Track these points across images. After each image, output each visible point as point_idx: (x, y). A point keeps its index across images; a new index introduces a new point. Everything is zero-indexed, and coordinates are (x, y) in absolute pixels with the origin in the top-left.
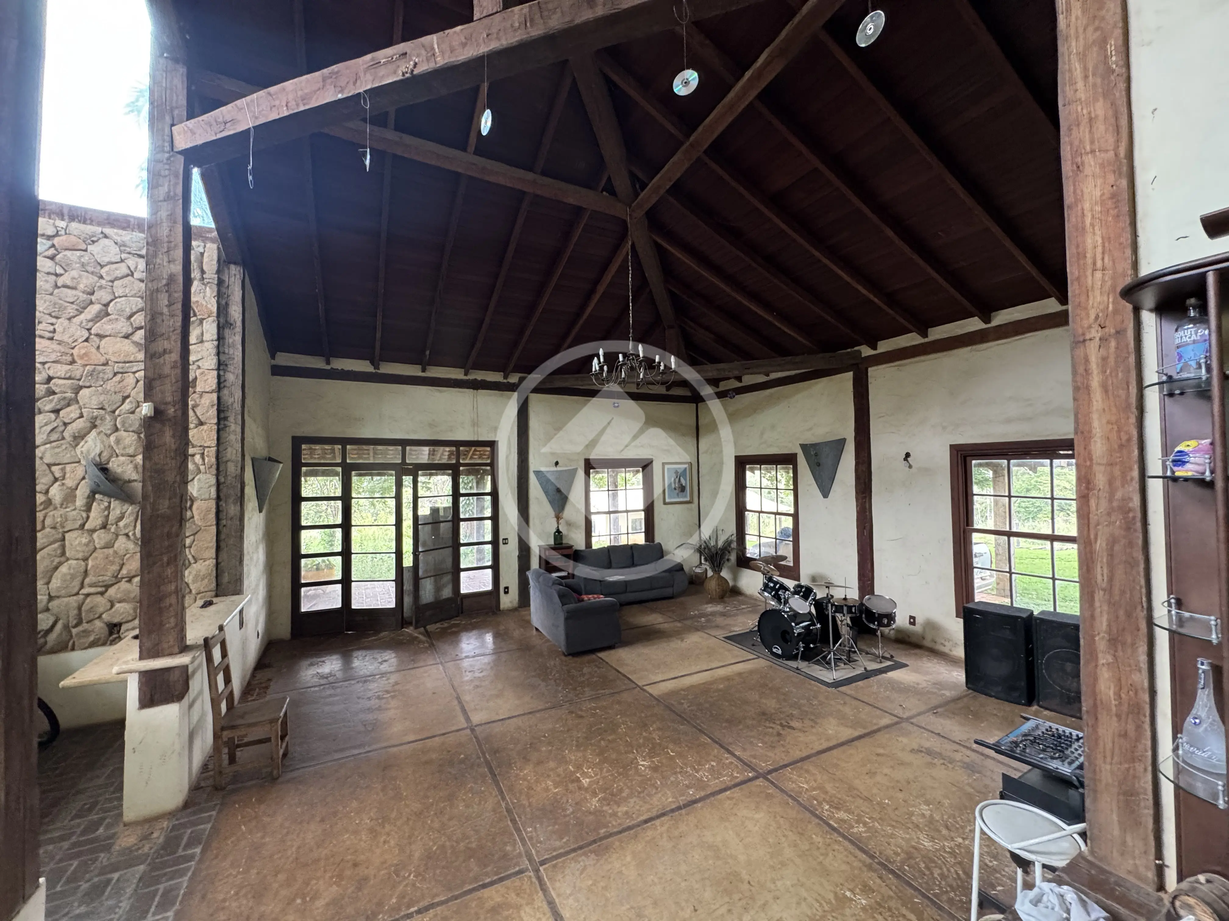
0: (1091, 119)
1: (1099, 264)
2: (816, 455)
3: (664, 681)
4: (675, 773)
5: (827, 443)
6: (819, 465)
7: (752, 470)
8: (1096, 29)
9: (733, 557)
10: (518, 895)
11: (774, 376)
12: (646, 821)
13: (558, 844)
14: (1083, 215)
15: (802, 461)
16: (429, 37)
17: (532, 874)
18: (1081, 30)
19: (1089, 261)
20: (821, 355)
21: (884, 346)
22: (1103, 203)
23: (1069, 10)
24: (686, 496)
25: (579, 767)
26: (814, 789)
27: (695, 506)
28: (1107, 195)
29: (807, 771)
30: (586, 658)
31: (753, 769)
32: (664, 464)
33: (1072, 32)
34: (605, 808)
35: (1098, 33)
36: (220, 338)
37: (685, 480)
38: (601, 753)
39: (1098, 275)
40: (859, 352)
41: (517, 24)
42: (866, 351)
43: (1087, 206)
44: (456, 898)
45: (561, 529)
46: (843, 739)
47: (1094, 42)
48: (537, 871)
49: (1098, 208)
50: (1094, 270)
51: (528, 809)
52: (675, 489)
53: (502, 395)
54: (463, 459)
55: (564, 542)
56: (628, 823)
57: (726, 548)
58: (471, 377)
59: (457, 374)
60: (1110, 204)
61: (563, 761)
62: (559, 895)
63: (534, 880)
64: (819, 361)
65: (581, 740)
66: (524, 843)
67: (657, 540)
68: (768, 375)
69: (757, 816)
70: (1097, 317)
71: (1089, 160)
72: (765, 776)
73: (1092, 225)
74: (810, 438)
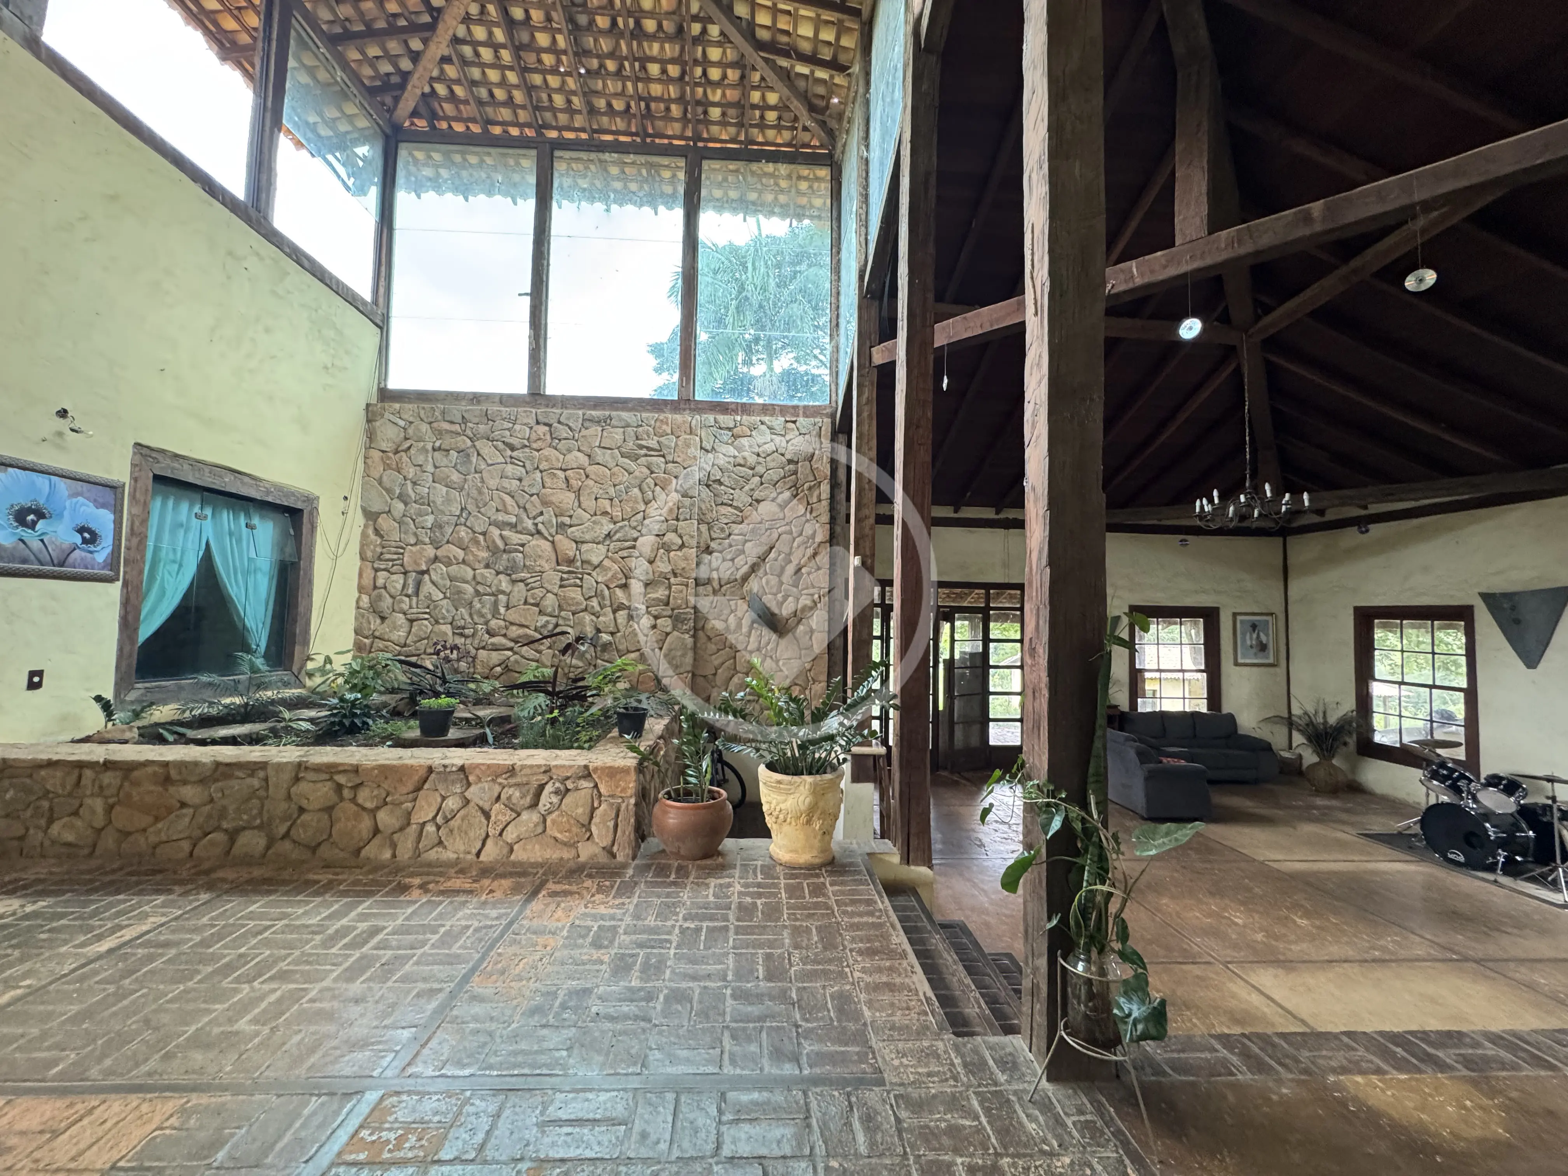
2: (1513, 608)
3: (1288, 861)
4: (1348, 936)
5: (1534, 593)
6: (1517, 622)
7: (1384, 627)
9: (1352, 741)
15: (1484, 619)
16: (1128, 263)
24: (1267, 658)
25: (1223, 909)
26: (1558, 986)
27: (1281, 671)
29: (1543, 971)
31: (1457, 953)
32: (1235, 615)
36: (832, 497)
37: (1267, 635)
38: (1243, 904)
41: (1223, 245)
52: (1251, 647)
54: (993, 603)
57: (1342, 727)
58: (1002, 516)
59: (988, 513)
61: (1201, 901)
66: (1199, 947)
67: (1226, 709)
69: (1477, 988)
72: (1477, 961)
74: (1499, 585)
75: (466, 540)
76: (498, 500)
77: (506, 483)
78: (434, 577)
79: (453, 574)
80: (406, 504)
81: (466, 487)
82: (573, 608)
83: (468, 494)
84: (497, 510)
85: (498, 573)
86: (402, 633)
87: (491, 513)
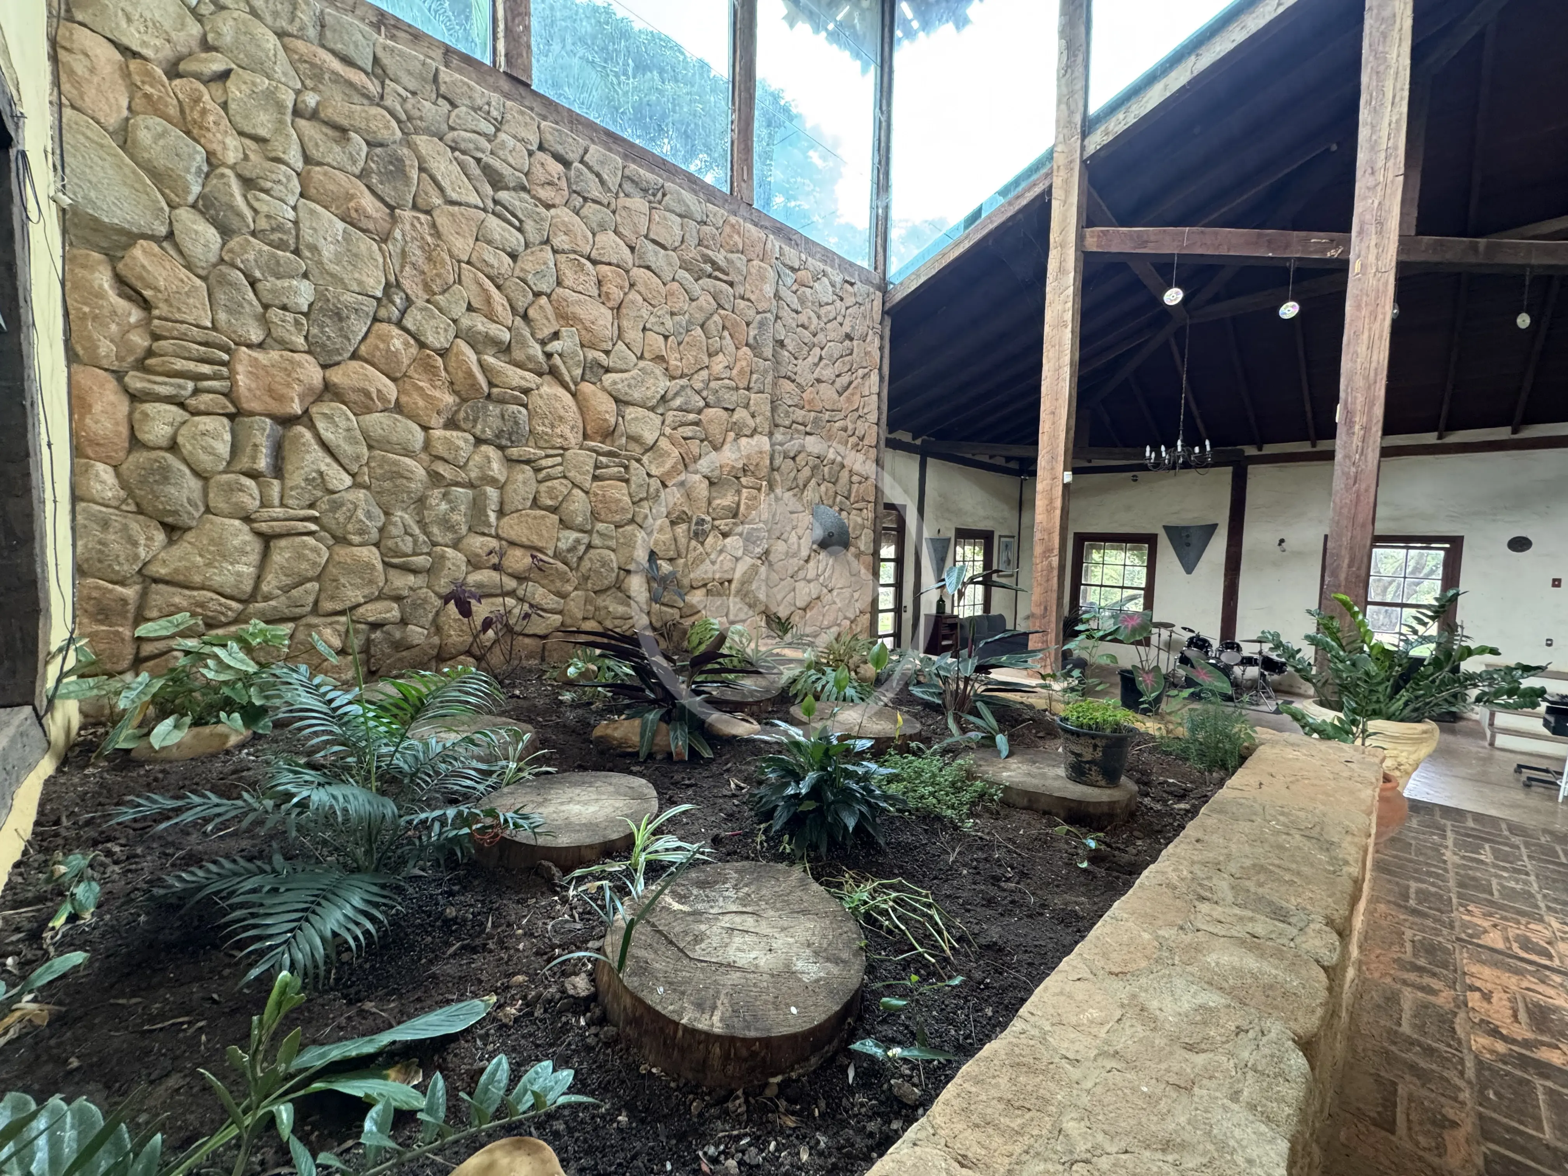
2: (1182, 536)
5: (1193, 527)
6: (1188, 545)
21: (1269, 449)
32: (1000, 536)
37: (1011, 553)
40: (1243, 451)
52: (1005, 562)
53: (910, 456)
74: (1174, 521)
75: (406, 361)
76: (474, 287)
77: (489, 255)
78: (328, 435)
79: (377, 432)
80: (225, 232)
81: (398, 234)
82: (617, 518)
83: (404, 254)
84: (470, 308)
85: (479, 441)
86: (246, 569)
87: (458, 310)
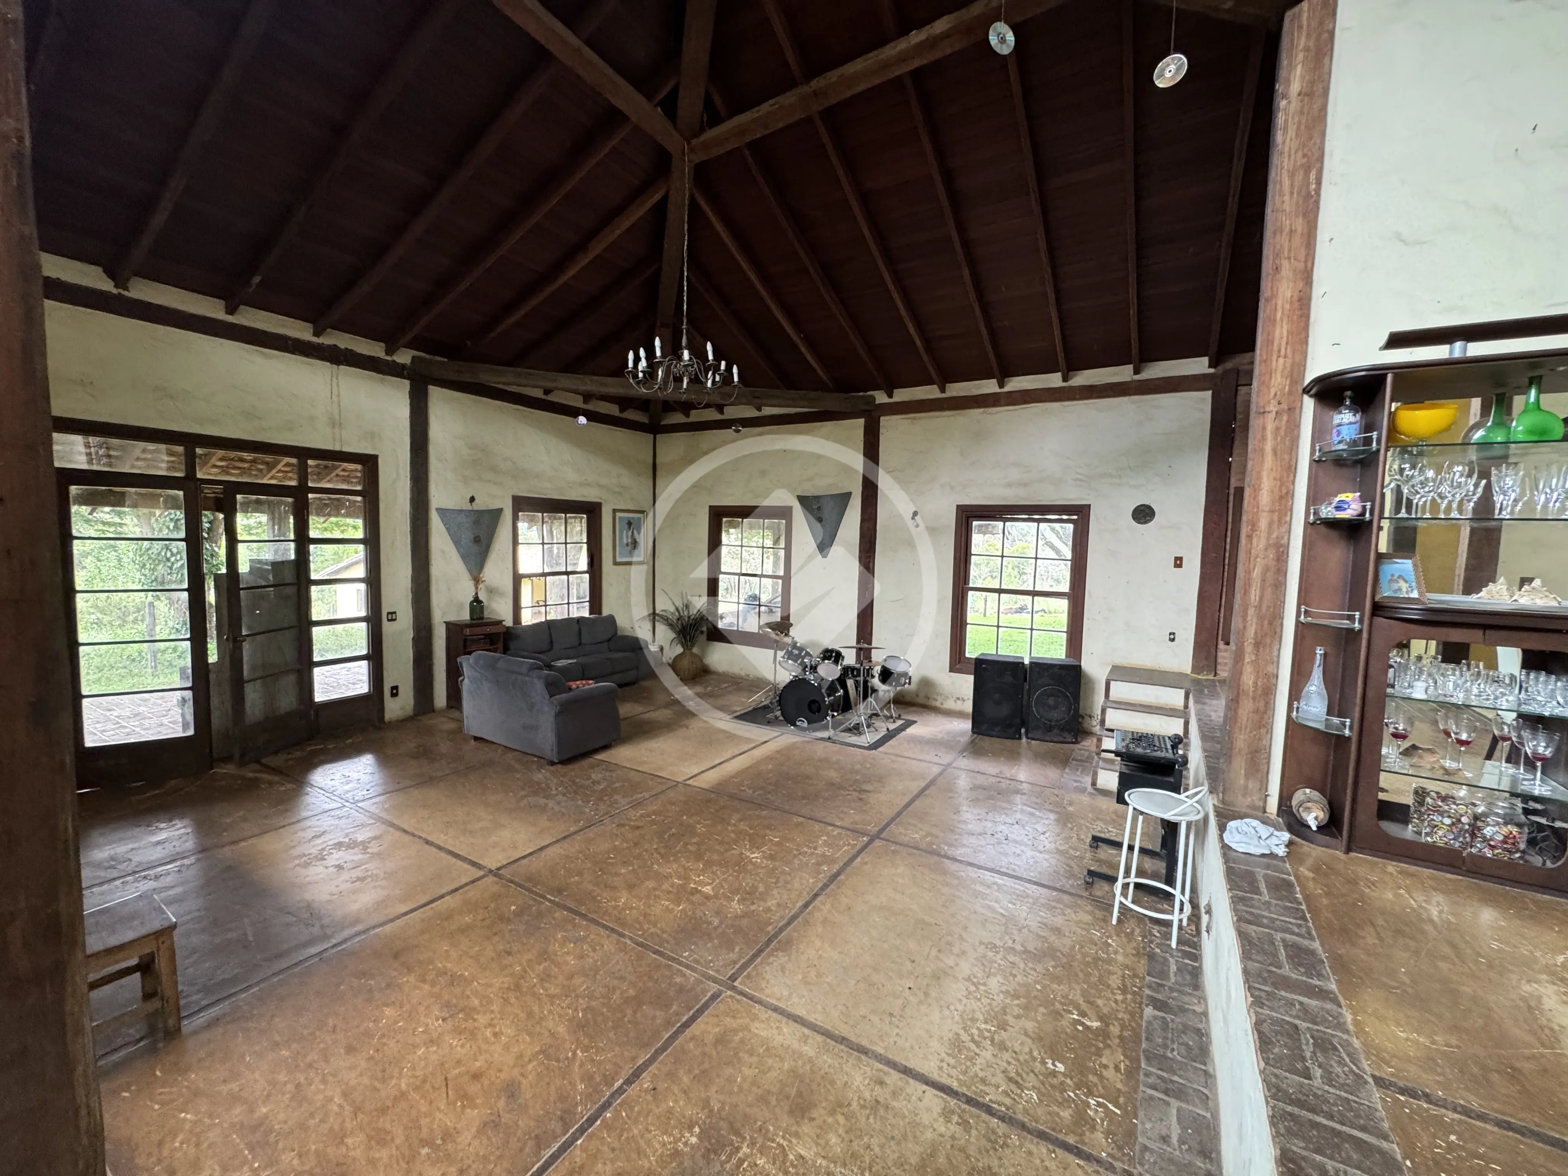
0: (1291, 231)
1: (1283, 352)
2: (819, 508)
3: (703, 772)
4: (795, 856)
5: (828, 496)
6: (821, 520)
7: (729, 524)
8: (1304, 156)
9: (705, 629)
10: (734, 1017)
11: (768, 411)
12: (806, 905)
13: (733, 956)
14: (1276, 310)
17: (729, 993)
18: (1293, 152)
19: (1276, 348)
20: (836, 395)
21: (902, 395)
22: (1291, 303)
23: (1285, 129)
25: (687, 878)
26: (926, 837)
28: (1296, 298)
29: (909, 824)
30: (586, 763)
31: (864, 834)
32: (615, 511)
33: (1286, 149)
34: (753, 908)
35: (1305, 160)
38: (699, 857)
39: (1281, 360)
40: (873, 398)
42: (881, 397)
43: (1280, 302)
44: (663, 1049)
45: (481, 597)
46: (915, 792)
47: (1302, 165)
48: (734, 988)
49: (1287, 307)
50: (1279, 357)
51: (665, 936)
52: (627, 545)
53: (382, 380)
54: (313, 481)
55: (486, 615)
56: (789, 914)
58: (326, 340)
59: (301, 331)
60: (1296, 304)
61: (660, 878)
62: (779, 999)
63: (738, 997)
64: (832, 401)
65: (663, 851)
66: (694, 970)
68: (759, 409)
69: (899, 871)
70: (1275, 395)
71: (1285, 264)
72: (878, 836)
73: (1282, 320)
